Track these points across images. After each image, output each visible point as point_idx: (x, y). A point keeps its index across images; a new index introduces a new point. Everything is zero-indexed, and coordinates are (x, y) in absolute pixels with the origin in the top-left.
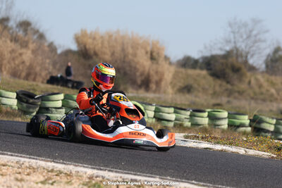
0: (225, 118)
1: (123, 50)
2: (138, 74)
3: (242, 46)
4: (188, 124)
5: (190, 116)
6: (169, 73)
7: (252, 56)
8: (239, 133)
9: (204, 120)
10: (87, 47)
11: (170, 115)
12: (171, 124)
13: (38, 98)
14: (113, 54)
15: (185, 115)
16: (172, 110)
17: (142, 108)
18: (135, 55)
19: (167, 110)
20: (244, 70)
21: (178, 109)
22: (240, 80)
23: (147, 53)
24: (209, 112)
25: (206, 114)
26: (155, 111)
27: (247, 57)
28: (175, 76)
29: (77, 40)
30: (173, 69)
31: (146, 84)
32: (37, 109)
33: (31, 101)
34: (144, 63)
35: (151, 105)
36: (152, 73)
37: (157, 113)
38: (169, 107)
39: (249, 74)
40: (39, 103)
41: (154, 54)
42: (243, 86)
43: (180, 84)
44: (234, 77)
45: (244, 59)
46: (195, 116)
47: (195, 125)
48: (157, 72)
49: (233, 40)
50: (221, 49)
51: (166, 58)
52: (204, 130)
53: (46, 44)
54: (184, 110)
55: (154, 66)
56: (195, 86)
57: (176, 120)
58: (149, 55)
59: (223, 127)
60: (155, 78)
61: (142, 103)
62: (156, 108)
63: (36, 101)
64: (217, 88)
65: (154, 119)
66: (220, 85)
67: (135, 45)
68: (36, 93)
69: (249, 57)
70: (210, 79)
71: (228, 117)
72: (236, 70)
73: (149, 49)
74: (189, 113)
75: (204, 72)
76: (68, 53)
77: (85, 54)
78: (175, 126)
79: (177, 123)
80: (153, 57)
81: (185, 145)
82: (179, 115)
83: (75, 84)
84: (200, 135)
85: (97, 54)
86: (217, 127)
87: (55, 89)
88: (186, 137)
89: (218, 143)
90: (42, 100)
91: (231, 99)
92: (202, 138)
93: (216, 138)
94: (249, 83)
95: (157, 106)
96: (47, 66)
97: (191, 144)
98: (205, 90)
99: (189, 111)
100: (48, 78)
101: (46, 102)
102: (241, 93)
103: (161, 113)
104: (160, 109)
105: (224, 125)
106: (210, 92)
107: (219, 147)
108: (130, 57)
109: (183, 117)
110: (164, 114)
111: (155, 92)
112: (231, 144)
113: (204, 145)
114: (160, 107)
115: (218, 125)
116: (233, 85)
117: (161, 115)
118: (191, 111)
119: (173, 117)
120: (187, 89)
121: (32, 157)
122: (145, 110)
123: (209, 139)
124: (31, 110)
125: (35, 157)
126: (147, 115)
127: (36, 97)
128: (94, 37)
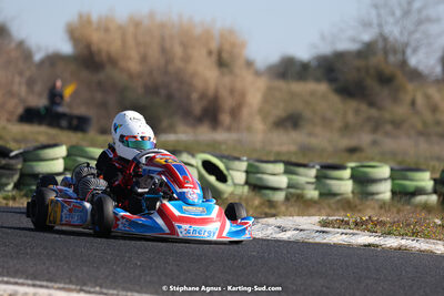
0: (385, 179)
1: (164, 50)
2: (195, 96)
3: (394, 32)
4: (313, 193)
5: (317, 177)
6: (255, 93)
7: (415, 51)
8: (416, 206)
9: (344, 185)
10: (94, 48)
11: (277, 177)
12: (280, 196)
13: (16, 156)
14: (144, 59)
15: (306, 176)
16: (280, 167)
17: (221, 166)
18: (187, 59)
19: (270, 167)
20: (401, 78)
21: (291, 166)
22: (396, 99)
23: (210, 53)
24: (352, 169)
25: (347, 173)
26: (247, 172)
27: (404, 53)
28: (266, 99)
29: (73, 34)
30: (262, 83)
32: (16, 178)
33: (4, 162)
34: (206, 75)
35: (238, 159)
36: (224, 93)
37: (251, 176)
38: (275, 162)
39: (410, 87)
40: (19, 166)
41: (225, 56)
42: (401, 111)
43: (279, 112)
44: (383, 93)
45: (399, 57)
46: (326, 177)
47: (328, 194)
48: (232, 91)
49: (375, 21)
50: (353, 40)
51: (249, 64)
52: (347, 205)
53: (13, 45)
54: (305, 166)
55: (227, 80)
56: (307, 113)
57: (289, 186)
58: (214, 57)
59: (381, 196)
60: (228, 102)
61: (221, 157)
62: (249, 166)
63: (13, 162)
64: (351, 118)
65: (246, 188)
66: (357, 112)
67: (187, 39)
68: (11, 145)
69: (409, 51)
70: (335, 99)
71: (392, 178)
72: (386, 80)
73: (214, 46)
74: (313, 172)
75: (323, 87)
76: (54, 60)
77: (89, 60)
78: (287, 198)
79: (291, 193)
80: (223, 62)
81: (325, 241)
82: (294, 177)
83: (75, 122)
84: (350, 217)
85: (113, 61)
86: (370, 197)
87: (39, 132)
88: (325, 224)
89: (389, 234)
90: (25, 161)
91: (378, 137)
92: (356, 224)
93: (383, 224)
94: (413, 103)
95: (251, 162)
96: (16, 88)
97: (337, 237)
98: (326, 122)
99: (313, 167)
100: (20, 110)
101: (35, 163)
102: (397, 124)
103: (259, 175)
104: (257, 167)
105: (384, 193)
106: (338, 124)
107: (392, 242)
108: (178, 63)
109: (302, 180)
110: (265, 176)
111: (229, 129)
112: (415, 234)
113: (363, 238)
114: (257, 164)
115: (373, 194)
116: (380, 108)
117: (260, 179)
118: (318, 167)
119: (282, 181)
120: (291, 121)
121: (38, 283)
122: (228, 169)
123: (369, 226)
124: (4, 180)
125: (45, 283)
126: (232, 179)
127: (13, 154)
128: (105, 27)
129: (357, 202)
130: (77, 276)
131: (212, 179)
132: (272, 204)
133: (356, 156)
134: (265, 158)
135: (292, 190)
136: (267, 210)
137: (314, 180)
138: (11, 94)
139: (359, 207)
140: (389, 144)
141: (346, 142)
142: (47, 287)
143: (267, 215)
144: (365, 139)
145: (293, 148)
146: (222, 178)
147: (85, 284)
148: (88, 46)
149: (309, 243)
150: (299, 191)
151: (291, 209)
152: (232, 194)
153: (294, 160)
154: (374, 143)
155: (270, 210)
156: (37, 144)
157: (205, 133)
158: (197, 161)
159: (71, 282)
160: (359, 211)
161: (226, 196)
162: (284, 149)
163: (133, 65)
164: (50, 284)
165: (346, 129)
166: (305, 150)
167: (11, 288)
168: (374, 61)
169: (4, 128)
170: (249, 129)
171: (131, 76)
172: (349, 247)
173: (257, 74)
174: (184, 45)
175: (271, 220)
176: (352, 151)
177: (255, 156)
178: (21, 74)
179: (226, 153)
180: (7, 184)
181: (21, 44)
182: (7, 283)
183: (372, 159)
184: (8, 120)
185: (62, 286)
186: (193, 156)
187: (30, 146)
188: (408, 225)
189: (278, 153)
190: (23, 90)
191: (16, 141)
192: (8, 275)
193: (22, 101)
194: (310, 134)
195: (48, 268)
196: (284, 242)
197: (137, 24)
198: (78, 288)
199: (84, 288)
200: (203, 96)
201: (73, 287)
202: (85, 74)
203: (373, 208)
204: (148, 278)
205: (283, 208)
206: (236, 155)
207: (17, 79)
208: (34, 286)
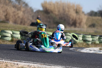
1: (63, 9)
2: (71, 20)
4: (98, 42)
5: (99, 38)
6: (84, 19)
10: (48, 9)
11: (89, 38)
12: (90, 43)
13: (29, 34)
14: (59, 11)
15: (96, 38)
16: (90, 36)
18: (69, 11)
21: (93, 36)
23: (74, 10)
26: (83, 37)
28: (88, 20)
29: (43, 6)
30: (86, 17)
33: (27, 35)
34: (73, 15)
35: (81, 34)
36: (77, 19)
38: (89, 35)
43: (90, 23)
46: (101, 38)
47: (101, 42)
48: (79, 19)
51: (83, 12)
53: (29, 8)
54: (96, 36)
55: (78, 16)
56: (97, 24)
58: (75, 11)
61: (76, 34)
62: (83, 36)
63: (29, 35)
65: (82, 41)
67: (69, 7)
68: (28, 31)
73: (75, 8)
74: (98, 37)
75: (100, 18)
77: (46, 12)
78: (92, 43)
80: (77, 12)
81: (100, 53)
82: (93, 38)
85: (52, 12)
87: (35, 28)
88: (100, 49)
98: (101, 26)
99: (98, 36)
100: (30, 23)
103: (85, 38)
104: (85, 36)
108: (67, 12)
109: (95, 39)
111: (78, 27)
114: (85, 35)
117: (86, 39)
118: (99, 36)
119: (91, 39)
120: (93, 26)
122: (78, 36)
126: (79, 39)
127: (29, 33)
128: (50, 4)
130: (43, 61)
131: (74, 39)
132: (88, 45)
134: (87, 34)
135: (93, 42)
136: (87, 46)
137: (98, 39)
138: (28, 19)
142: (36, 64)
143: (87, 47)
145: (93, 32)
146: (77, 39)
148: (46, 8)
149: (97, 54)
150: (94, 42)
151: (93, 46)
152: (79, 42)
153: (93, 34)
155: (88, 46)
157: (73, 28)
158: (71, 35)
159: (42, 63)
161: (78, 43)
163: (57, 13)
166: (96, 32)
167: (28, 64)
169: (27, 27)
170: (83, 27)
171: (56, 15)
173: (85, 15)
174: (68, 8)
178: (31, 15)
179: (78, 33)
181: (31, 8)
184: (28, 25)
185: (40, 63)
186: (70, 33)
187: (33, 31)
189: (90, 33)
190: (31, 18)
191: (30, 30)
192: (28, 61)
193: (31, 21)
194: (97, 29)
195: (37, 59)
196: (91, 53)
197: (57, 3)
198: (44, 64)
200: (72, 20)
202: (45, 15)
204: (60, 62)
205: (91, 46)
206: (80, 33)
207: (30, 16)
208: (33, 63)
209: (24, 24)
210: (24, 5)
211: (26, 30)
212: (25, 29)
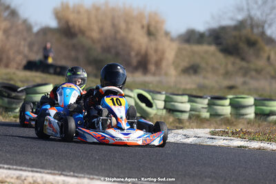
0: (251, 106)
1: (114, 25)
2: (133, 54)
3: (257, 14)
4: (206, 114)
5: (208, 104)
6: (170, 51)
7: (270, 25)
8: (270, 122)
9: (225, 109)
10: (71, 24)
11: (184, 104)
12: (186, 116)
13: (22, 91)
14: (101, 30)
15: (202, 103)
16: (186, 98)
17: (149, 96)
18: (128, 31)
19: (179, 98)
20: (261, 43)
21: (193, 97)
22: (258, 56)
23: (143, 27)
24: (231, 99)
25: (227, 102)
26: (165, 101)
27: (263, 27)
28: (179, 53)
29: (58, 15)
30: (175, 46)
31: (143, 65)
32: (21, 104)
33: (14, 94)
34: (140, 40)
35: (160, 93)
36: (151, 52)
37: (167, 103)
38: (182, 95)
39: (267, 48)
40: (24, 97)
41: (152, 29)
42: (261, 63)
43: (185, 64)
44: (250, 52)
45: (260, 29)
46: (214, 105)
47: (215, 115)
48: (156, 51)
49: (245, 7)
50: (232, 19)
51: (167, 34)
52: (227, 122)
53: (20, 22)
54: (201, 97)
55: (153, 44)
56: (203, 65)
57: (192, 110)
58: (145, 30)
59: (248, 116)
60: (153, 58)
61: (149, 92)
62: (166, 97)
63: (20, 94)
64: (230, 67)
65: (165, 111)
66: (233, 64)
67: (129, 18)
68: (19, 84)
69: (266, 26)
70: (220, 56)
71: (255, 105)
72: (252, 43)
73: (145, 22)
74: (206, 101)
75: (212, 48)
76: (46, 31)
77: (67, 31)
78: (190, 117)
79: (192, 115)
80: (150, 33)
81: (213, 144)
82: (194, 104)
83: (58, 70)
84: (229, 129)
85: (82, 32)
86: (242, 117)
87: (36, 76)
88: (213, 133)
89: (253, 139)
90: (27, 94)
91: (247, 79)
92: (233, 133)
93: (249, 133)
94: (269, 58)
95: (168, 95)
96: (22, 48)
97: (221, 142)
98: (214, 70)
99: (206, 98)
100: (24, 62)
101: (33, 95)
102: (258, 71)
103: (173, 103)
104: (171, 98)
105: (250, 114)
106: (222, 71)
107: (255, 145)
108: (123, 33)
109: (199, 106)
110: (176, 104)
111: (154, 74)
112: (269, 140)
113: (237, 142)
114: (171, 96)
115: (243, 115)
116: (248, 62)
117: (173, 105)
118: (209, 98)
119: (187, 107)
120: (193, 69)
121: (35, 169)
122: (153, 99)
123: (241, 135)
124: (14, 106)
125: (39, 170)
126: (156, 106)
127: (19, 89)
128: (78, 11)
129: (233, 119)
130: (59, 166)
131: (143, 105)
132: (180, 121)
133: (233, 91)
134: (176, 93)
135: (193, 113)
136: (178, 125)
137: (206, 106)
138: (19, 52)
139: (235, 123)
140: (254, 84)
141: (227, 83)
142: (40, 172)
143: (177, 128)
144: (238, 80)
145: (194, 86)
146: (149, 104)
147: (64, 170)
148: (67, 22)
149: (204, 145)
150: (197, 113)
151: (193, 124)
152: (156, 114)
153: (194, 93)
154: (245, 83)
155: (180, 124)
156: (34, 84)
157: (139, 77)
158: (134, 94)
159: (55, 169)
160: (235, 125)
161: (152, 116)
162: (188, 87)
163: (95, 35)
164: (42, 170)
165: (227, 74)
166: (201, 87)
167: (18, 173)
168: (245, 32)
169: (14, 74)
170: (166, 74)
171: (93, 41)
172: (228, 148)
173: (172, 40)
174: (127, 23)
175: (180, 131)
176: (231, 88)
177: (170, 91)
178: (25, 39)
179: (152, 89)
180: (16, 109)
181: (25, 21)
182: (16, 169)
183: (243, 94)
184: (17, 69)
185: (49, 171)
186: (132, 91)
187: (31, 84)
188: (265, 134)
189: (185, 90)
190: (26, 50)
191: (22, 82)
192: (16, 165)
193: (25, 56)
194: (205, 78)
195: (41, 160)
196: (188, 144)
197: (97, 9)
198: (60, 172)
199: (64, 173)
200: (138, 54)
201: (57, 172)
202: (65, 40)
203: (243, 124)
204: (103, 167)
205: (187, 124)
206: (158, 90)
207: (22, 43)
208: (32, 171)
209: (7, 66)
210: (6, 14)
211: (12, 82)
212: (11, 79)
